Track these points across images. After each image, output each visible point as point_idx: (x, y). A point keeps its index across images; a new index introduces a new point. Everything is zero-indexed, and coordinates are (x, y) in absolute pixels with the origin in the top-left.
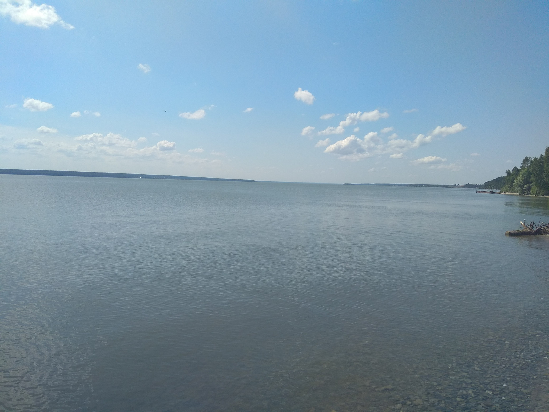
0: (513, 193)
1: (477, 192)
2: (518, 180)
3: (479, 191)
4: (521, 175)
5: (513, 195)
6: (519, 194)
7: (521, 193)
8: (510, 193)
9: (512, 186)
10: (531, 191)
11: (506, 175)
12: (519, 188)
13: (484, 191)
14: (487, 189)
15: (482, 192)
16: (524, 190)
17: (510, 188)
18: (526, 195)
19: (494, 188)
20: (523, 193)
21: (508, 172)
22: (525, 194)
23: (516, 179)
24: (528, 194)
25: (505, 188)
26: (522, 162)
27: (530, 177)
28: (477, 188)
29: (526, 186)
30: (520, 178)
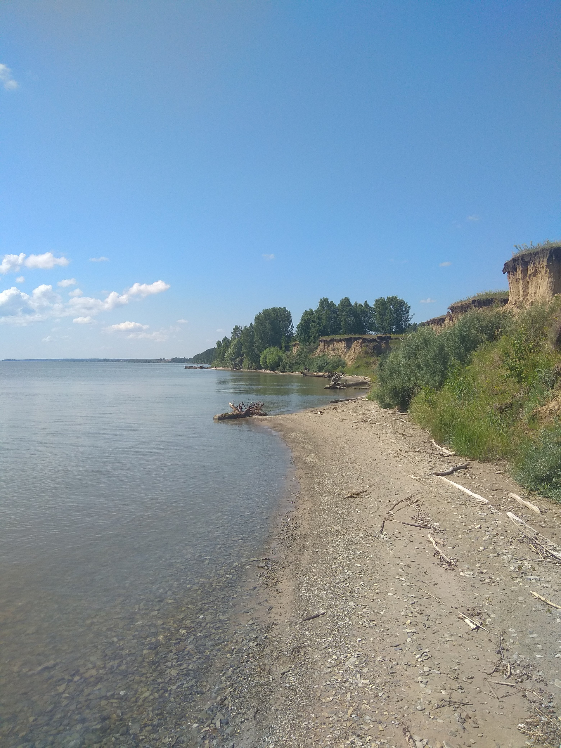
0: (224, 367)
1: (186, 367)
2: (229, 352)
3: (188, 366)
4: (232, 347)
5: (226, 370)
6: (231, 369)
7: (233, 368)
8: (222, 368)
9: (224, 360)
10: (243, 365)
11: (217, 347)
12: (231, 362)
13: (194, 366)
14: (197, 363)
15: (191, 367)
16: (236, 364)
17: (221, 361)
18: (238, 369)
19: (204, 363)
20: (235, 368)
21: (219, 343)
22: (236, 369)
23: (227, 351)
24: (241, 368)
25: (216, 362)
26: (232, 332)
27: (241, 349)
28: (186, 363)
29: (238, 359)
30: (231, 350)
